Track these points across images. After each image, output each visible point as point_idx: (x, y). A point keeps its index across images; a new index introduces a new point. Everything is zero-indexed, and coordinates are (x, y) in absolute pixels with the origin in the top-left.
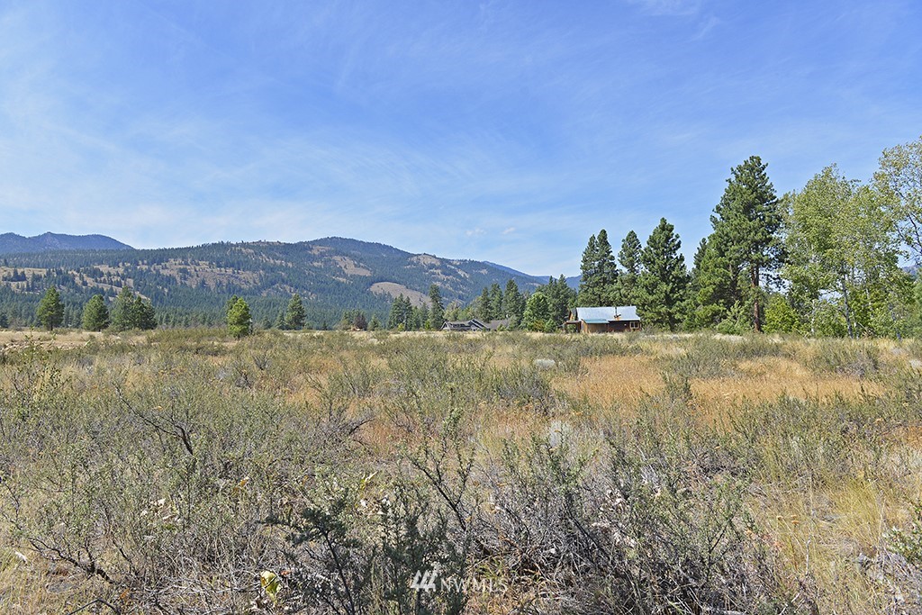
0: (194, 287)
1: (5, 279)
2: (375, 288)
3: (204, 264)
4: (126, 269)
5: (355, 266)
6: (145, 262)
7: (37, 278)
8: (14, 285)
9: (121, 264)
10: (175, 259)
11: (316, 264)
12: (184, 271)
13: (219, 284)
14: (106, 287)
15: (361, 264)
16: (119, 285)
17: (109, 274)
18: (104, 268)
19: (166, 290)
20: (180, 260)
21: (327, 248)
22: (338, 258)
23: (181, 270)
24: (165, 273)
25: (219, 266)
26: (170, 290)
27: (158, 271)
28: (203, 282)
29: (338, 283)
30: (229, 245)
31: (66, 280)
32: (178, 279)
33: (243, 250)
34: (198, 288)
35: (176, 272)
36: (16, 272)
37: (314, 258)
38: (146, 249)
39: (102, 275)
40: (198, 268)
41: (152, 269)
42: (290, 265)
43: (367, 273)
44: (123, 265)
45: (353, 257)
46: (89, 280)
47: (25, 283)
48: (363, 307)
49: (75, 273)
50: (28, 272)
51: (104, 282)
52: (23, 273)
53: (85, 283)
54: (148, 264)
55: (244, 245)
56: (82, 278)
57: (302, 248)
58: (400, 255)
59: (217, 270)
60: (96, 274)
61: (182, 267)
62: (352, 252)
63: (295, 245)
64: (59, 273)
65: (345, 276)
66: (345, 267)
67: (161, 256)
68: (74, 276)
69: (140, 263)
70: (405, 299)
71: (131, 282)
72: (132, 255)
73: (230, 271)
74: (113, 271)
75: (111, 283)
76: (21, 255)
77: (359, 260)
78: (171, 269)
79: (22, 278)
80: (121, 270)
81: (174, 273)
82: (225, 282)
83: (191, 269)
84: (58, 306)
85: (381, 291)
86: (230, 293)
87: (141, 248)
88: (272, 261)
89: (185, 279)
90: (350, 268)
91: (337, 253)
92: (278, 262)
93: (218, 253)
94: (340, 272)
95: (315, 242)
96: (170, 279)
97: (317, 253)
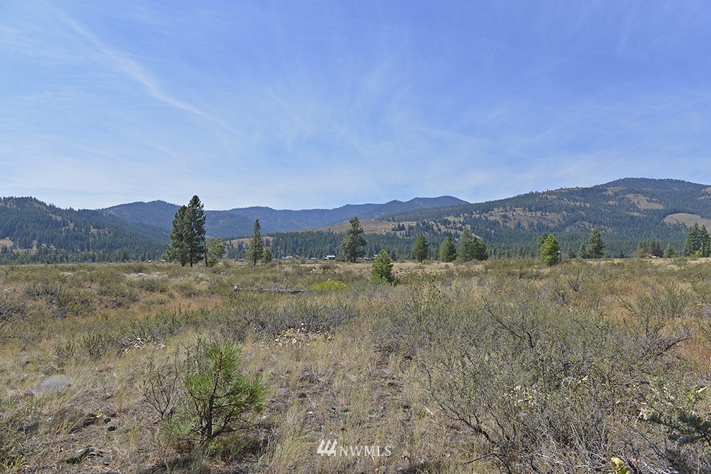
0: (512, 227)
1: (393, 230)
2: (669, 219)
3: (519, 211)
4: (465, 219)
5: (648, 201)
6: (478, 212)
7: (411, 228)
8: (398, 233)
9: (461, 215)
10: (498, 207)
11: (611, 203)
12: (505, 216)
13: (531, 225)
14: (453, 232)
15: (654, 199)
16: (461, 229)
17: (454, 223)
18: (451, 219)
19: (493, 231)
20: (501, 208)
21: (620, 188)
22: (631, 196)
23: (503, 216)
24: (492, 218)
25: (531, 211)
26: (495, 231)
27: (486, 218)
28: (519, 224)
29: (632, 218)
30: (537, 194)
31: (428, 228)
32: (501, 223)
33: (549, 197)
34: (515, 228)
35: (499, 218)
36: (399, 225)
37: (608, 198)
38: (477, 202)
39: (450, 223)
40: (514, 213)
41: (482, 217)
42: (588, 205)
43: (661, 207)
44: (463, 215)
45: (645, 194)
46: (442, 227)
47: (404, 231)
48: (658, 237)
49: (433, 223)
50: (406, 224)
51: (452, 228)
52: (403, 225)
53: (439, 230)
54: (479, 213)
55: (549, 193)
56: (437, 226)
57: (598, 191)
58: (692, 188)
59: (529, 214)
60: (446, 223)
61: (503, 213)
62: (644, 189)
63: (592, 188)
64: (424, 224)
65: (639, 210)
66: (638, 203)
67: (488, 207)
68: (433, 225)
69: (474, 213)
70: (700, 227)
71: (468, 227)
72: (468, 208)
73: (539, 214)
74: (457, 220)
75: (456, 229)
76: (402, 214)
77: (651, 197)
78: (496, 216)
79: (402, 228)
80: (462, 219)
81: (498, 218)
82: (536, 223)
83: (509, 214)
84: (424, 246)
85: (675, 222)
86: (540, 231)
87: (474, 203)
88: (572, 204)
89: (506, 222)
90: (643, 203)
91: (630, 192)
92: (578, 204)
93: (530, 201)
94: (634, 207)
95: (608, 185)
96: (495, 223)
97: (611, 193)
